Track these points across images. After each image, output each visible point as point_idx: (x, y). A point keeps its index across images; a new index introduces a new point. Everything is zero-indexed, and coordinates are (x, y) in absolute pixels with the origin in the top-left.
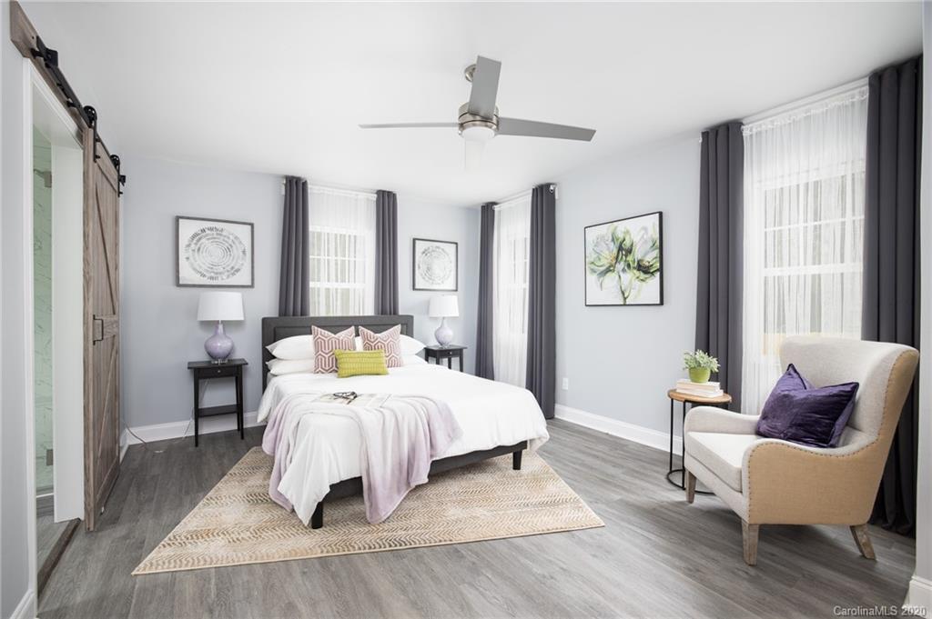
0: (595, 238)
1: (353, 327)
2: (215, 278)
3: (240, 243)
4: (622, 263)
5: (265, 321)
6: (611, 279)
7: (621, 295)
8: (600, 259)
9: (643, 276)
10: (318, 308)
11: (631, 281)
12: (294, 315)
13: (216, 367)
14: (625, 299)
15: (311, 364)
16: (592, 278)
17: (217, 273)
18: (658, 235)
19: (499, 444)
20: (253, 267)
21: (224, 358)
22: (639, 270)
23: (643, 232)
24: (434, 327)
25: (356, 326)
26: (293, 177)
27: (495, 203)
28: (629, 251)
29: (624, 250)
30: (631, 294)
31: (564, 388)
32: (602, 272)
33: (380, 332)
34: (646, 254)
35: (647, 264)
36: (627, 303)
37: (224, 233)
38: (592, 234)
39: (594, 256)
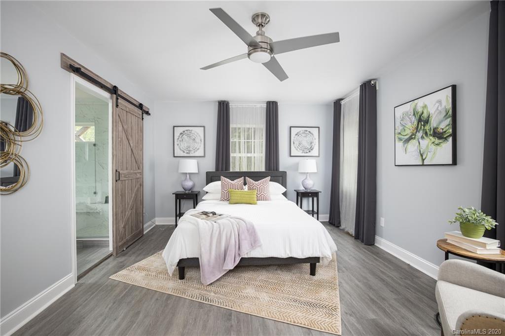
0: (402, 115)
1: (243, 178)
2: (189, 153)
3: (199, 136)
4: (421, 132)
5: (207, 173)
6: (413, 145)
7: (420, 158)
8: (405, 130)
9: (437, 141)
10: (234, 168)
11: (427, 146)
12: (222, 170)
13: (185, 194)
14: (423, 160)
15: (219, 196)
16: (399, 145)
17: (189, 151)
18: (450, 106)
19: (290, 256)
20: (204, 147)
21: (189, 190)
22: (434, 136)
23: (438, 104)
24: (302, 178)
25: (245, 177)
26: (222, 101)
27: (342, 99)
28: (427, 122)
29: (422, 121)
30: (427, 158)
31: (381, 225)
32: (406, 140)
33: (257, 181)
34: (440, 123)
35: (441, 131)
36: (425, 164)
37: (192, 132)
38: (400, 111)
39: (401, 128)
